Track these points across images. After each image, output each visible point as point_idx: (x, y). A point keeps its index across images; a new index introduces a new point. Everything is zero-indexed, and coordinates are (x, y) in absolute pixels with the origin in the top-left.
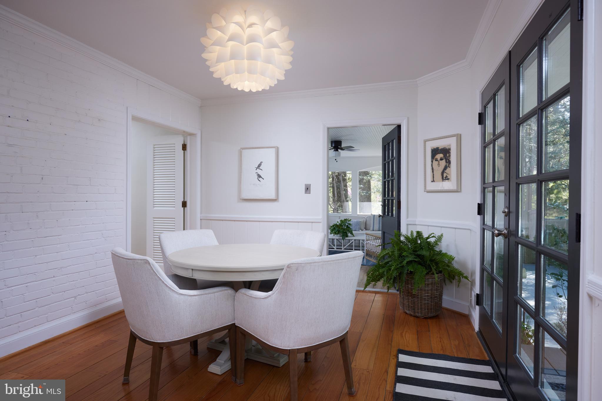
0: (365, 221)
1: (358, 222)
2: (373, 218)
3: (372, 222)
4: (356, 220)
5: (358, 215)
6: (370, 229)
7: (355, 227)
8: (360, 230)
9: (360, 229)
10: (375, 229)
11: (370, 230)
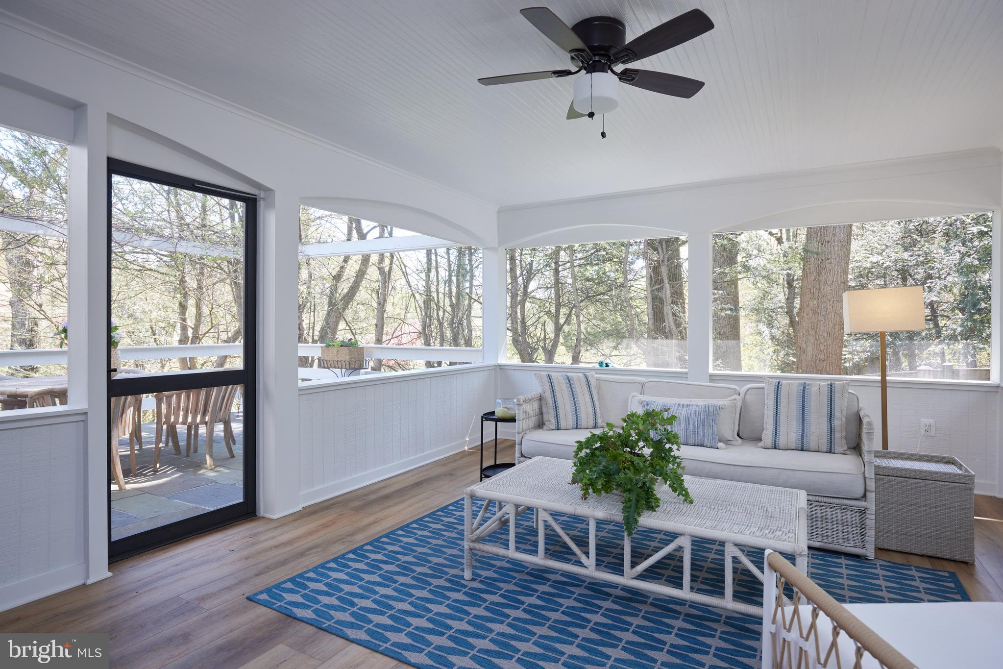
0: (739, 404)
1: (711, 409)
2: (772, 396)
3: (769, 413)
4: (701, 402)
5: (712, 378)
6: (761, 440)
7: (700, 430)
8: (720, 445)
9: (720, 441)
10: (782, 441)
11: (761, 444)
